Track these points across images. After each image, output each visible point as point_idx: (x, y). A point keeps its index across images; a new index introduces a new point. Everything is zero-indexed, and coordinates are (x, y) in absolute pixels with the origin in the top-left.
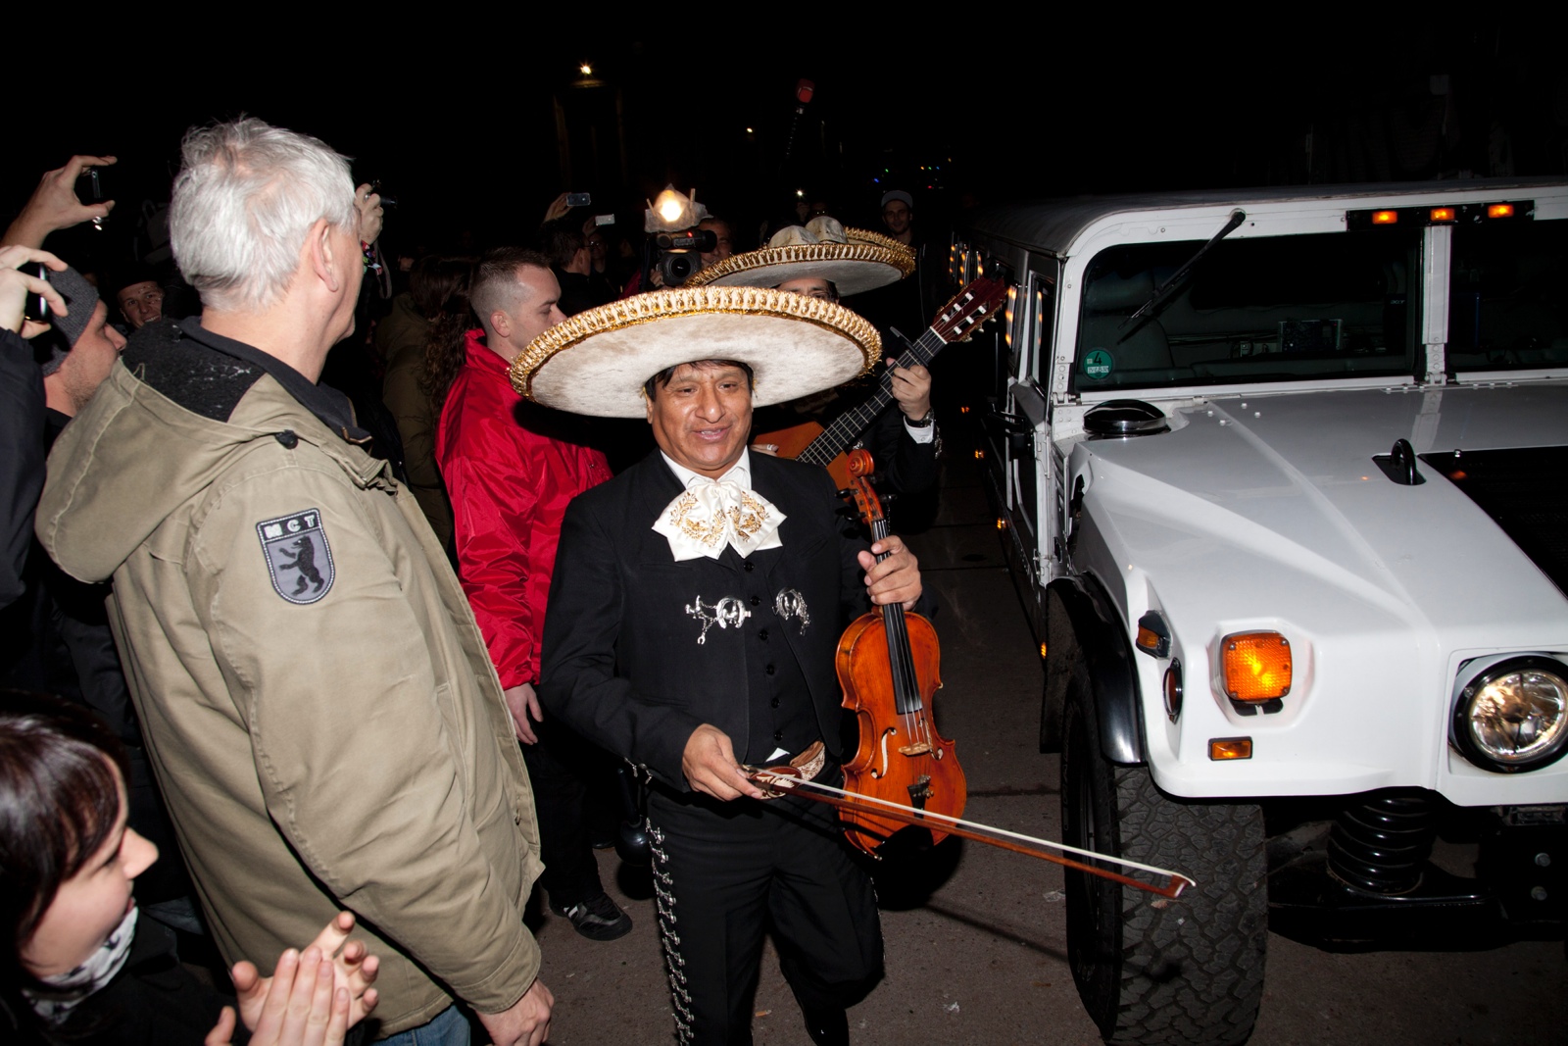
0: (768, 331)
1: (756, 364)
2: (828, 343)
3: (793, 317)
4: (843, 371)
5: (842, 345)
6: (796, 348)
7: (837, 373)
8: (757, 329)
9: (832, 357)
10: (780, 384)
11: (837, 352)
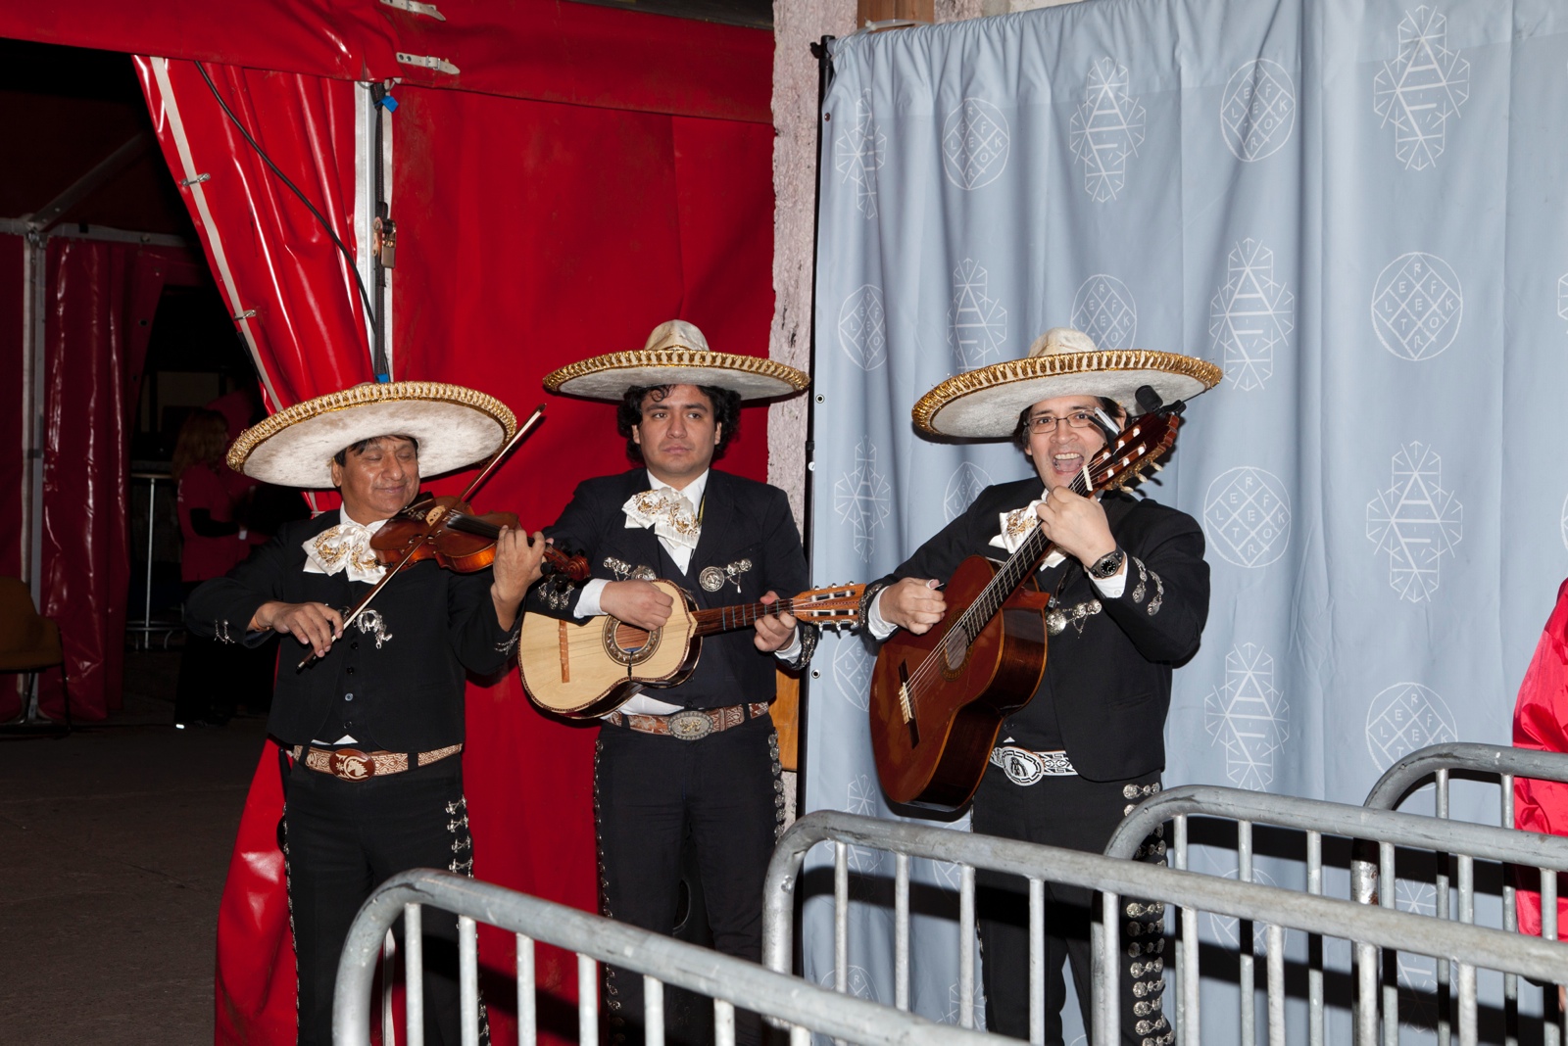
0: (443, 413)
1: (421, 440)
2: (481, 423)
3: (462, 404)
4: (486, 448)
5: (490, 426)
6: (458, 427)
7: (481, 449)
8: (437, 411)
9: (481, 435)
10: (434, 458)
11: (485, 431)
